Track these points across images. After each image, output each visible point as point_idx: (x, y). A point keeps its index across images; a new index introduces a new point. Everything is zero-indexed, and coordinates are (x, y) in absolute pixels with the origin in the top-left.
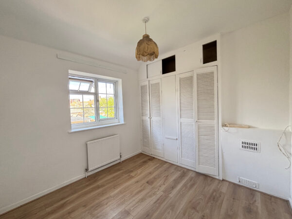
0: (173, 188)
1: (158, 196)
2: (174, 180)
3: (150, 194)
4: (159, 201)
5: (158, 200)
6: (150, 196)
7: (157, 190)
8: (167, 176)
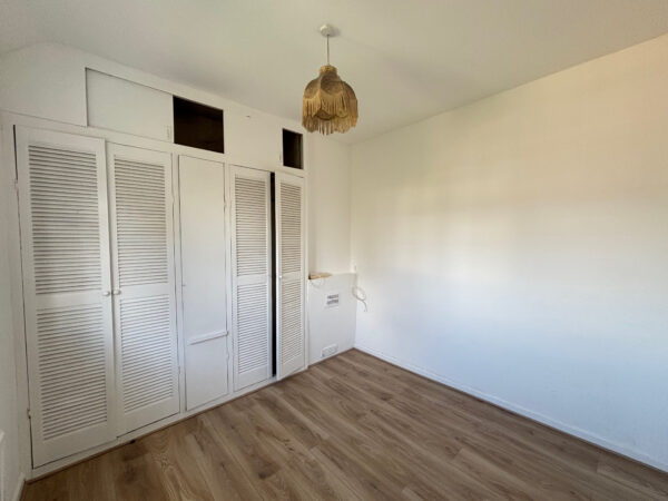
0: (303, 428)
1: (322, 457)
2: (280, 420)
3: (311, 476)
4: (337, 459)
5: (333, 460)
6: (320, 475)
7: (300, 458)
8: (259, 429)
